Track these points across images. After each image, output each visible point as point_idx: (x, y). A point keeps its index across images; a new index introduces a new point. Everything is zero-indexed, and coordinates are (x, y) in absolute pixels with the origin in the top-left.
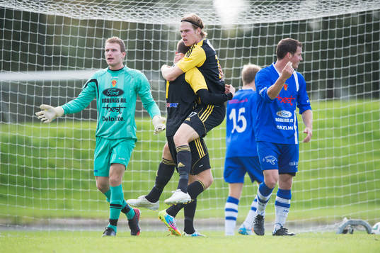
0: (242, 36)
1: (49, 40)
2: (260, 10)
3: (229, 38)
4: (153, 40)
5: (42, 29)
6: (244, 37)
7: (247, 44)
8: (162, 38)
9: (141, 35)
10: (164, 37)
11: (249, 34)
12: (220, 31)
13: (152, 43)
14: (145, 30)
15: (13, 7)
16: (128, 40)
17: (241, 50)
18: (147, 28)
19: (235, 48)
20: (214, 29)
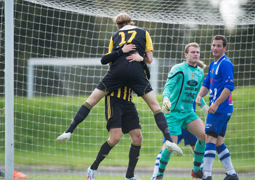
0: (240, 34)
1: (96, 36)
2: (253, 15)
3: (230, 36)
4: (173, 36)
5: (91, 27)
6: (242, 35)
7: (244, 40)
8: (180, 35)
9: (164, 33)
10: (182, 34)
11: (245, 33)
12: (223, 31)
13: (172, 39)
14: (168, 29)
15: (72, 11)
16: (155, 36)
17: (239, 44)
18: (169, 27)
19: (235, 43)
20: (219, 29)
